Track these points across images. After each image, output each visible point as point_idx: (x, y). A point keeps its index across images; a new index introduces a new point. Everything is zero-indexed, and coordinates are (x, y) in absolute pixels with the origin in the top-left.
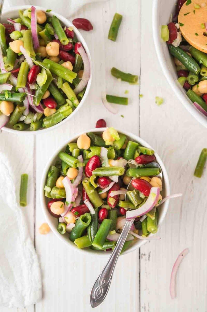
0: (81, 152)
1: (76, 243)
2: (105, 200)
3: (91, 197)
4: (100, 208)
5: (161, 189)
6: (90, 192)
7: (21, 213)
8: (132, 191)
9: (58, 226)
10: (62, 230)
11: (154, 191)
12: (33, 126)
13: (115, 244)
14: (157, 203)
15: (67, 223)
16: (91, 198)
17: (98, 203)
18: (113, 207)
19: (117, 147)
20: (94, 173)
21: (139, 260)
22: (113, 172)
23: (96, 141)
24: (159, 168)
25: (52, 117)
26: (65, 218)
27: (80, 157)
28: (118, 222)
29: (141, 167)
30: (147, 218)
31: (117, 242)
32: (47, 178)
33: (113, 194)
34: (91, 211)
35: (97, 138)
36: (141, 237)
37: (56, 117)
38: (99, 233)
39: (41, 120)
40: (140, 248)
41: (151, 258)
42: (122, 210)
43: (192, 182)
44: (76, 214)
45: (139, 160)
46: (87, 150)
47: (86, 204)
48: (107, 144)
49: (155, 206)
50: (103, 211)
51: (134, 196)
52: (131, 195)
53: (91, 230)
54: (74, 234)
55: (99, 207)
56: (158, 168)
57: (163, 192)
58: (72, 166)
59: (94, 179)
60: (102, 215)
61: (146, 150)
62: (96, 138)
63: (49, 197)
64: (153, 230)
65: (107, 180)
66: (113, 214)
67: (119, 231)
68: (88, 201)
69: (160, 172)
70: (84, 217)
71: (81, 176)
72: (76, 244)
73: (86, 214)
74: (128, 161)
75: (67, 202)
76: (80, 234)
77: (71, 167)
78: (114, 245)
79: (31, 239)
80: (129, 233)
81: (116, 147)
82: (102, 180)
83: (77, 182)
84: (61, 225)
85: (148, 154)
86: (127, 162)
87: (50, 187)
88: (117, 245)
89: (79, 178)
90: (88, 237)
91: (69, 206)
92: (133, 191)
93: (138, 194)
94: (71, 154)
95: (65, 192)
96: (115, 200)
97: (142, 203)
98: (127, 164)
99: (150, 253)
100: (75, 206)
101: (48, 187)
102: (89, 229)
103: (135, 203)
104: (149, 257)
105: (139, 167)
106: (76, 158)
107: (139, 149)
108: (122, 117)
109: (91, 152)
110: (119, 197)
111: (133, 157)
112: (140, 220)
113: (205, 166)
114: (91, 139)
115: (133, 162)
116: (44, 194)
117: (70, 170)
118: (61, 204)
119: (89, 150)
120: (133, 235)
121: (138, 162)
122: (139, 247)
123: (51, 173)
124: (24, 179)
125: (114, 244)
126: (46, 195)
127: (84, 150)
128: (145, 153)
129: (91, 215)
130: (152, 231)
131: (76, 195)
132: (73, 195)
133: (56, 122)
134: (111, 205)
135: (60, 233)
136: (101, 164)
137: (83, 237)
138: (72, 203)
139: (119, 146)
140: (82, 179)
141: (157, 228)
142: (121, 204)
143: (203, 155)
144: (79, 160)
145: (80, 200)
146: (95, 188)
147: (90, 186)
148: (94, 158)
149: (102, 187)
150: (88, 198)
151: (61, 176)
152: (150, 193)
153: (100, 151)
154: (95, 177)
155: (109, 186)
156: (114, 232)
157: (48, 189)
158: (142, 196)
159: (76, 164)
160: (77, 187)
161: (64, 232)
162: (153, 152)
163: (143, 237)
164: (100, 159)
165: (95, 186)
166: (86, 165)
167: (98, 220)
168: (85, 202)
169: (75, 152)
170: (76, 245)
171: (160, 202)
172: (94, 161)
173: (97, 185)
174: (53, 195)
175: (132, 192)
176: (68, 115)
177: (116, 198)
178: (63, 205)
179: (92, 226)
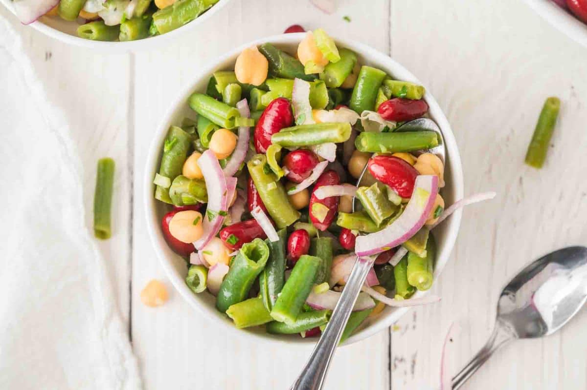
0: (245, 93)
1: (232, 313)
2: (304, 212)
3: (268, 201)
4: (290, 230)
5: (442, 184)
6: (266, 189)
7: (97, 252)
8: (369, 186)
9: (187, 275)
10: (196, 283)
11: (424, 185)
12: (127, 30)
13: (328, 317)
14: (432, 216)
15: (210, 265)
16: (269, 203)
17: (287, 218)
18: (323, 228)
19: (334, 81)
20: (275, 139)
21: (388, 373)
22: (324, 135)
23: (282, 66)
24: (436, 132)
25: (174, 7)
26: (205, 254)
27: (243, 105)
28: (336, 265)
29: (392, 130)
30: (407, 254)
31: (331, 311)
32: (161, 155)
33: (324, 192)
34: (268, 236)
35: (283, 58)
36: (394, 299)
37: (184, 9)
38: (287, 286)
39: (145, 17)
40: (390, 328)
41: (417, 367)
42: (345, 236)
43: (521, 179)
44: (231, 240)
45: (386, 109)
46: (259, 88)
47: (256, 219)
48: (308, 71)
49: (427, 221)
50: (297, 235)
51: (375, 197)
52: (368, 196)
53: (269, 283)
54: (227, 294)
55: (287, 227)
56: (433, 131)
57: (446, 191)
58: (223, 124)
59: (276, 154)
60: (297, 247)
61: (404, 88)
62: (281, 59)
63: (165, 201)
64: (421, 280)
65: (309, 155)
66: (324, 244)
67: (337, 287)
68: (261, 210)
69: (440, 143)
70: (252, 249)
71: (245, 151)
72: (230, 316)
73: (257, 243)
74: (360, 115)
75: (210, 212)
76: (242, 294)
77: (220, 127)
78: (324, 317)
79: (122, 318)
80: (361, 292)
81: (330, 80)
82: (297, 157)
83: (234, 164)
84: (193, 271)
85: (410, 96)
86: (358, 117)
87: (169, 177)
88: (334, 317)
89: (240, 155)
90: (262, 298)
91: (215, 221)
92: (372, 187)
93: (385, 193)
94: (219, 98)
95: (205, 189)
96: (329, 210)
97: (393, 216)
98: (359, 121)
99: (415, 356)
100: (229, 223)
101: (164, 176)
102: (264, 281)
103: (378, 215)
104: (413, 366)
105: (387, 130)
106: (233, 105)
107: (388, 85)
108: (345, 22)
109: (269, 91)
110: (339, 202)
111: (372, 105)
112: (390, 262)
113: (551, 142)
114: (269, 60)
115: (374, 116)
116: (153, 194)
117: (218, 133)
118: (196, 217)
119: (264, 89)
120: (372, 297)
121: (386, 114)
122: (389, 326)
123: (171, 143)
124: (104, 171)
125: (325, 315)
126: (159, 196)
127: (252, 87)
128: (402, 95)
129: (268, 245)
130: (420, 284)
131: (233, 195)
132: (225, 195)
133: (185, 20)
134: (319, 222)
135: (193, 291)
136: (294, 119)
137: (248, 300)
138: (222, 214)
139: (338, 77)
140: (245, 158)
141: (433, 276)
142: (344, 220)
143: (549, 113)
144: (240, 112)
145: (243, 210)
146: (279, 179)
147: (267, 174)
148: (277, 104)
149: (296, 176)
150: (260, 203)
151: (195, 151)
152: (414, 190)
153: (292, 89)
154: (279, 149)
155: (314, 172)
156: (325, 287)
157: (163, 181)
158: (394, 197)
159: (232, 119)
160: (233, 176)
161: (201, 288)
162: (421, 89)
163: (398, 300)
164: (292, 106)
165: (280, 174)
166: (256, 123)
167: (285, 257)
168: (254, 213)
169: (229, 92)
170: (231, 320)
171: (438, 214)
172: (277, 111)
173: (282, 170)
174: (175, 193)
175: (370, 188)
176: (213, 2)
177: (331, 205)
178: (199, 218)
179: (270, 272)
